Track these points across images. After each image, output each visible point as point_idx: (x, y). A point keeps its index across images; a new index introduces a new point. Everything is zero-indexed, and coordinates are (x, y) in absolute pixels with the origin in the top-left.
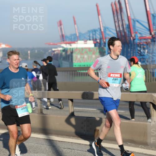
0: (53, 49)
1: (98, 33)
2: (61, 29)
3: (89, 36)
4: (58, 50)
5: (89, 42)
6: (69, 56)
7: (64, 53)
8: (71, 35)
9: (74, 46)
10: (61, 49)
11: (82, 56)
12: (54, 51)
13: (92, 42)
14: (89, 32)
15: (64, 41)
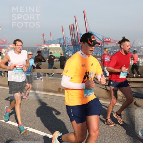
0: (40, 48)
1: (62, 40)
2: (44, 38)
3: (58, 42)
4: (42, 48)
5: (57, 44)
6: (47, 51)
7: (45, 50)
8: (49, 41)
9: (50, 46)
10: (43, 48)
11: (54, 52)
12: (40, 49)
13: (59, 44)
14: (58, 39)
15: (45, 44)
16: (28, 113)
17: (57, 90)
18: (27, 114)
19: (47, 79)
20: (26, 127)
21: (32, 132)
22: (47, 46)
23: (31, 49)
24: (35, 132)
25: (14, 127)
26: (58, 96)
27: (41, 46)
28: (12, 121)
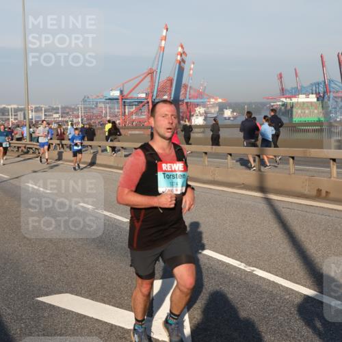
0: (272, 104)
1: (322, 86)
2: (281, 82)
3: (312, 90)
4: (277, 105)
5: (311, 96)
6: (289, 111)
7: (283, 108)
8: (292, 89)
9: (294, 100)
10: (280, 103)
11: (303, 111)
12: (273, 106)
13: (314, 96)
14: (312, 85)
15: (283, 95)
16: (254, 239)
17: (314, 193)
18: (252, 241)
19: (292, 170)
20: (252, 268)
21: (264, 279)
22: (288, 101)
23: (254, 106)
24: (272, 279)
25: (227, 266)
26: (317, 207)
27: (275, 99)
28: (222, 254)
